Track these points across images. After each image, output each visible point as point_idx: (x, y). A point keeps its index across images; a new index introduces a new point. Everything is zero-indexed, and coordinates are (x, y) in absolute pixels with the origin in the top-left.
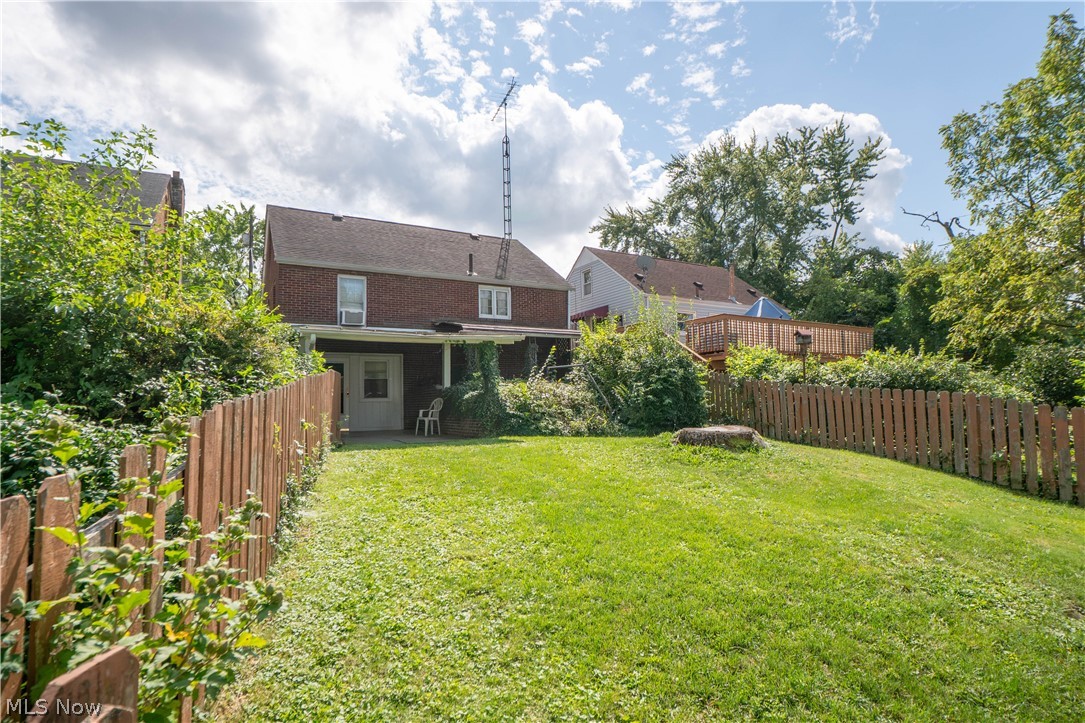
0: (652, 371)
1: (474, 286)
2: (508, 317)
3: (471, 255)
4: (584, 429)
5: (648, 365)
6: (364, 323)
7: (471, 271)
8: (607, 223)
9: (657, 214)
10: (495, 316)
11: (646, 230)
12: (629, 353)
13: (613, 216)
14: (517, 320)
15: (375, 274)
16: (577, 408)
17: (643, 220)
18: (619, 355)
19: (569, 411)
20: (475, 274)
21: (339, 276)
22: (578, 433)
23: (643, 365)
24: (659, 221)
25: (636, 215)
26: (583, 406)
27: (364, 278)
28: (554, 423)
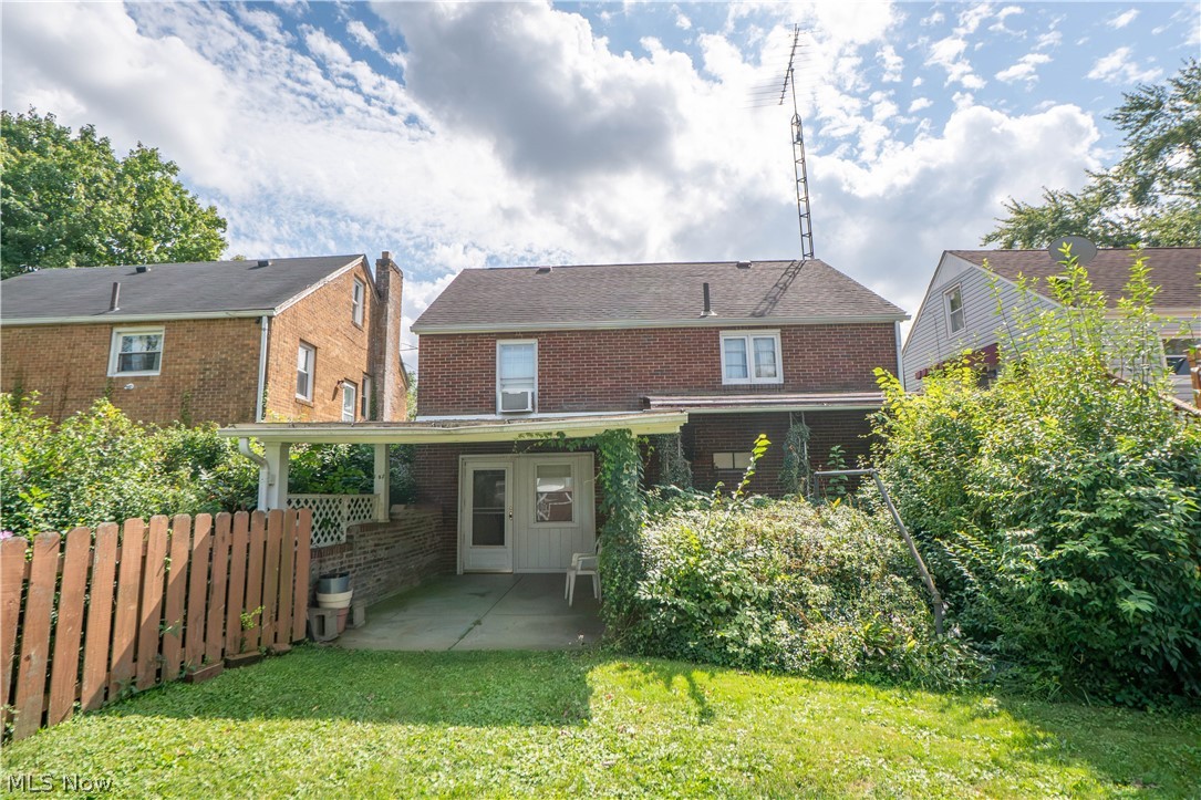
0: (1064, 495)
1: (713, 333)
2: (779, 380)
3: (706, 286)
4: (847, 655)
5: (1050, 472)
6: (530, 409)
7: (707, 309)
8: (1010, 226)
9: (1104, 195)
10: (754, 380)
11: (1085, 222)
12: (997, 436)
13: (1019, 212)
14: (793, 383)
15: (550, 333)
16: (845, 581)
17: (1079, 207)
18: (970, 443)
19: (821, 593)
20: (713, 314)
21: (500, 343)
22: (827, 669)
23: (1035, 474)
24: (1113, 204)
25: (1065, 203)
26: (868, 577)
27: (534, 341)
28: (766, 627)
